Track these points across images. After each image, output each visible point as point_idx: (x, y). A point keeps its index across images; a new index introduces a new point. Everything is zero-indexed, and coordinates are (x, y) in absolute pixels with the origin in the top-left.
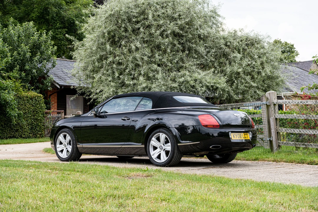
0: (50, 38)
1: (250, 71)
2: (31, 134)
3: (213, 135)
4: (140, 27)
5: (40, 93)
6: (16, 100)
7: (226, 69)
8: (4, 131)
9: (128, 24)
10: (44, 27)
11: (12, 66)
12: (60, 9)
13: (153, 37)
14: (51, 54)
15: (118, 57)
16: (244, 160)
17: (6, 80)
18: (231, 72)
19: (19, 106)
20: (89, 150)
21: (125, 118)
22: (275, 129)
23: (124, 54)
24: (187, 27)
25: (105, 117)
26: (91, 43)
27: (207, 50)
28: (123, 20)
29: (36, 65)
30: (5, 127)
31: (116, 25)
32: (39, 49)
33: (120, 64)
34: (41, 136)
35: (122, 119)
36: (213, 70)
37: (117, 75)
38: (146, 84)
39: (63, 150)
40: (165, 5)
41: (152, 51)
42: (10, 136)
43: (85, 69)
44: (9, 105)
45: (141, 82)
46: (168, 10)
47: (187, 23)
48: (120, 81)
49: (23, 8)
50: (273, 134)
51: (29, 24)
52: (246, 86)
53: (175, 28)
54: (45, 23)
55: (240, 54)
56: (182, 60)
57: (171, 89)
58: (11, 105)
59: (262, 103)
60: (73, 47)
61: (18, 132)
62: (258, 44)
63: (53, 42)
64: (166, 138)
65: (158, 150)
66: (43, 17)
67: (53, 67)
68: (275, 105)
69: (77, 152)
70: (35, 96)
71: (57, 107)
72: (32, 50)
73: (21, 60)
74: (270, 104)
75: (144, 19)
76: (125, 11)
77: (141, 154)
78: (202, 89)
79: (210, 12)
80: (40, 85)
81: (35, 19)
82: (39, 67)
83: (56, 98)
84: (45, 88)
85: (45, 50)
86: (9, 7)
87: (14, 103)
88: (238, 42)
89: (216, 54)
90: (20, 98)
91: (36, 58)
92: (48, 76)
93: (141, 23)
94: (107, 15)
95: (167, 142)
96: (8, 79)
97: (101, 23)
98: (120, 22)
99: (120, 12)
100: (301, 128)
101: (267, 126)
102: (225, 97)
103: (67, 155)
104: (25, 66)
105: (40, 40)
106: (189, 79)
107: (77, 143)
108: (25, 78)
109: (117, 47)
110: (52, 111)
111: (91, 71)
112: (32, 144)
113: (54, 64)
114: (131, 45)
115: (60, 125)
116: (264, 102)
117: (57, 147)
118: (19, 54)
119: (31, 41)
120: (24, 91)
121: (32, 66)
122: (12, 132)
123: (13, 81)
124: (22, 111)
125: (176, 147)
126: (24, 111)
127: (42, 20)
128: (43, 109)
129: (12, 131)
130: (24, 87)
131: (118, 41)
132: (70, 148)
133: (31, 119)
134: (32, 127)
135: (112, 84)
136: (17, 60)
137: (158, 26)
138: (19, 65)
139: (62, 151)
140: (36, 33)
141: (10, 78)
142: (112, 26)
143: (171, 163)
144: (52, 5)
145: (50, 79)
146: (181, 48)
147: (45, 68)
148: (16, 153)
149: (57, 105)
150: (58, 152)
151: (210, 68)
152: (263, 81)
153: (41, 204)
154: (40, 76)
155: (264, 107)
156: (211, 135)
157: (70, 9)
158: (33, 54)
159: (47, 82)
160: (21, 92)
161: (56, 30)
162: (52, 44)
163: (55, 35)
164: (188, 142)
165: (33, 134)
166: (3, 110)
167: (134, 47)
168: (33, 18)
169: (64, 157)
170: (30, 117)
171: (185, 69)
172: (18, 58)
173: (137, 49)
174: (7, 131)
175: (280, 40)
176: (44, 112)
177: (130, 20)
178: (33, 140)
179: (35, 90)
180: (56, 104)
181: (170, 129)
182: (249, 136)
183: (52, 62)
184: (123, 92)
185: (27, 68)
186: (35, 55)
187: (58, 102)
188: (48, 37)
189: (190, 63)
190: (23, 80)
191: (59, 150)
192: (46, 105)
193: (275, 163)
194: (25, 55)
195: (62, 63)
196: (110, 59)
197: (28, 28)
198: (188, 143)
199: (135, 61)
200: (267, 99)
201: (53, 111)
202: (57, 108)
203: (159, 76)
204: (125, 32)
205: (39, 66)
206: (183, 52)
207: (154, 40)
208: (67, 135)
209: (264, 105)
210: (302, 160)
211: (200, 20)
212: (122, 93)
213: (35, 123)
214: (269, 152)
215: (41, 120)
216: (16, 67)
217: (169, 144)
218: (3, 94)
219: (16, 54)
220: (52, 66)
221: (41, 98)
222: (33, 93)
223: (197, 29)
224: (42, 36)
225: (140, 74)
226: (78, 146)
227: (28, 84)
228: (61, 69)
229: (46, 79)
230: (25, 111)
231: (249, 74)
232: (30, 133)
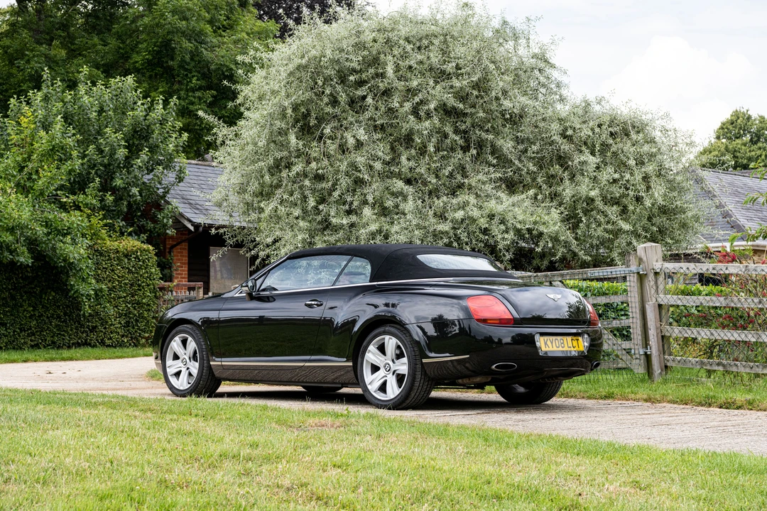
0: (174, 113)
1: (618, 195)
2: (127, 337)
3: (500, 340)
4: (365, 93)
5: (149, 241)
6: (90, 259)
7: (564, 190)
8: (64, 331)
9: (339, 88)
10: (163, 87)
11: (83, 180)
12: (199, 43)
13: (397, 117)
14: (173, 150)
15: (315, 163)
16: (583, 398)
17: (69, 212)
18: (573, 196)
19: (99, 272)
20: (238, 371)
21: (313, 303)
22: (657, 328)
23: (329, 157)
24: (475, 93)
25: (271, 299)
26: (255, 130)
27: (521, 147)
28: (327, 79)
29: (140, 176)
30: (65, 321)
31: (312, 89)
32: (147, 138)
33: (319, 178)
34: (148, 343)
35: (306, 305)
36: (531, 192)
37: (312, 203)
38: (377, 224)
39: (180, 372)
40: (425, 42)
41: (392, 149)
42: (78, 343)
43: (242, 190)
44: (76, 270)
45: (367, 219)
46: (432, 56)
47: (476, 86)
48: (319, 218)
49: (113, 42)
50: (653, 340)
51: (124, 81)
52: (606, 230)
53: (446, 96)
54: (165, 76)
55: (594, 156)
56: (462, 169)
57: (435, 236)
58: (80, 270)
59: (629, 269)
60: (216, 139)
61: (96, 332)
62: (638, 132)
63: (179, 124)
64: (398, 347)
65: (381, 373)
66: (160, 64)
67: (179, 182)
68: (656, 274)
69: (210, 377)
70: (135, 249)
71: (189, 275)
72: (131, 142)
73: (105, 166)
74: (645, 273)
75: (377, 75)
76: (331, 57)
77: (347, 381)
78: (506, 236)
79: (532, 58)
80: (147, 223)
81: (142, 68)
82: (146, 181)
83: (185, 253)
84: (160, 229)
85: (162, 142)
86: (81, 39)
87: (87, 266)
88: (592, 130)
89: (539, 155)
90: (101, 255)
91: (139, 160)
92: (168, 203)
93: (370, 85)
94: (291, 67)
95: (400, 356)
96: (74, 209)
97: (278, 85)
98: (320, 83)
99: (320, 61)
100: (713, 326)
101: (639, 322)
102: (559, 255)
103: (189, 383)
104: (113, 178)
105: (149, 119)
106: (475, 213)
107: (210, 358)
108: (114, 208)
109: (315, 139)
110: (175, 284)
111: (255, 195)
112: (126, 360)
113: (180, 173)
114: (345, 134)
115: (175, 317)
116: (634, 268)
117: (167, 365)
118: (101, 151)
119: (127, 122)
120: (110, 236)
121: (130, 178)
122: (82, 333)
123: (85, 215)
124: (106, 284)
125: (419, 366)
126: (110, 285)
127: (159, 71)
128: (154, 279)
129: (83, 329)
130: (111, 227)
131: (317, 126)
132: (195, 368)
133: (125, 302)
134: (129, 322)
135: (302, 224)
136: (95, 165)
137: (409, 90)
138: (100, 177)
139: (178, 374)
140: (141, 102)
141: (78, 208)
142: (301, 91)
143: (408, 401)
144: (180, 35)
145: (172, 209)
146: (461, 142)
147: (160, 183)
148: (85, 380)
149: (189, 270)
150: (169, 377)
151: (526, 187)
152: (650, 219)
153: (87, 467)
154: (148, 203)
155: (632, 279)
156: (496, 340)
157: (224, 43)
158: (133, 150)
159: (164, 218)
160: (104, 240)
161: (190, 94)
162: (178, 128)
163: (188, 106)
164: (448, 355)
165: (131, 337)
166: (61, 281)
167: (351, 141)
168: (137, 65)
169: (181, 388)
170: (125, 297)
171: (469, 189)
172: (96, 160)
173: (359, 144)
174: (71, 330)
175: (747, 111)
176: (156, 287)
177: (343, 80)
178: (130, 350)
179: (136, 234)
180: (185, 268)
181: (407, 326)
182: (582, 344)
183: (177, 168)
184: (325, 242)
185: (118, 184)
186: (137, 153)
187: (189, 264)
188: (167, 112)
189: (480, 176)
190: (108, 212)
191: (171, 371)
192: (162, 270)
193: (649, 404)
194: (113, 152)
195: (202, 170)
196: (298, 168)
197: (122, 91)
198: (447, 357)
199: (353, 172)
200: (640, 260)
201: (178, 285)
202: (188, 277)
203: (409, 206)
204: (332, 106)
205: (147, 178)
206: (464, 152)
207: (398, 123)
208: (190, 339)
209: (632, 275)
210: (707, 397)
211: (505, 77)
212: (324, 245)
213: (136, 312)
214: (642, 381)
215: (149, 305)
216: (93, 181)
217: (405, 360)
218: (62, 244)
219: (92, 152)
220: (176, 179)
221: (150, 253)
222: (131, 242)
223: (497, 99)
224: (154, 109)
225: (365, 202)
226: (211, 363)
227: (119, 221)
228: (198, 185)
229: (162, 209)
230: (113, 283)
231: (615, 202)
232: (123, 336)
